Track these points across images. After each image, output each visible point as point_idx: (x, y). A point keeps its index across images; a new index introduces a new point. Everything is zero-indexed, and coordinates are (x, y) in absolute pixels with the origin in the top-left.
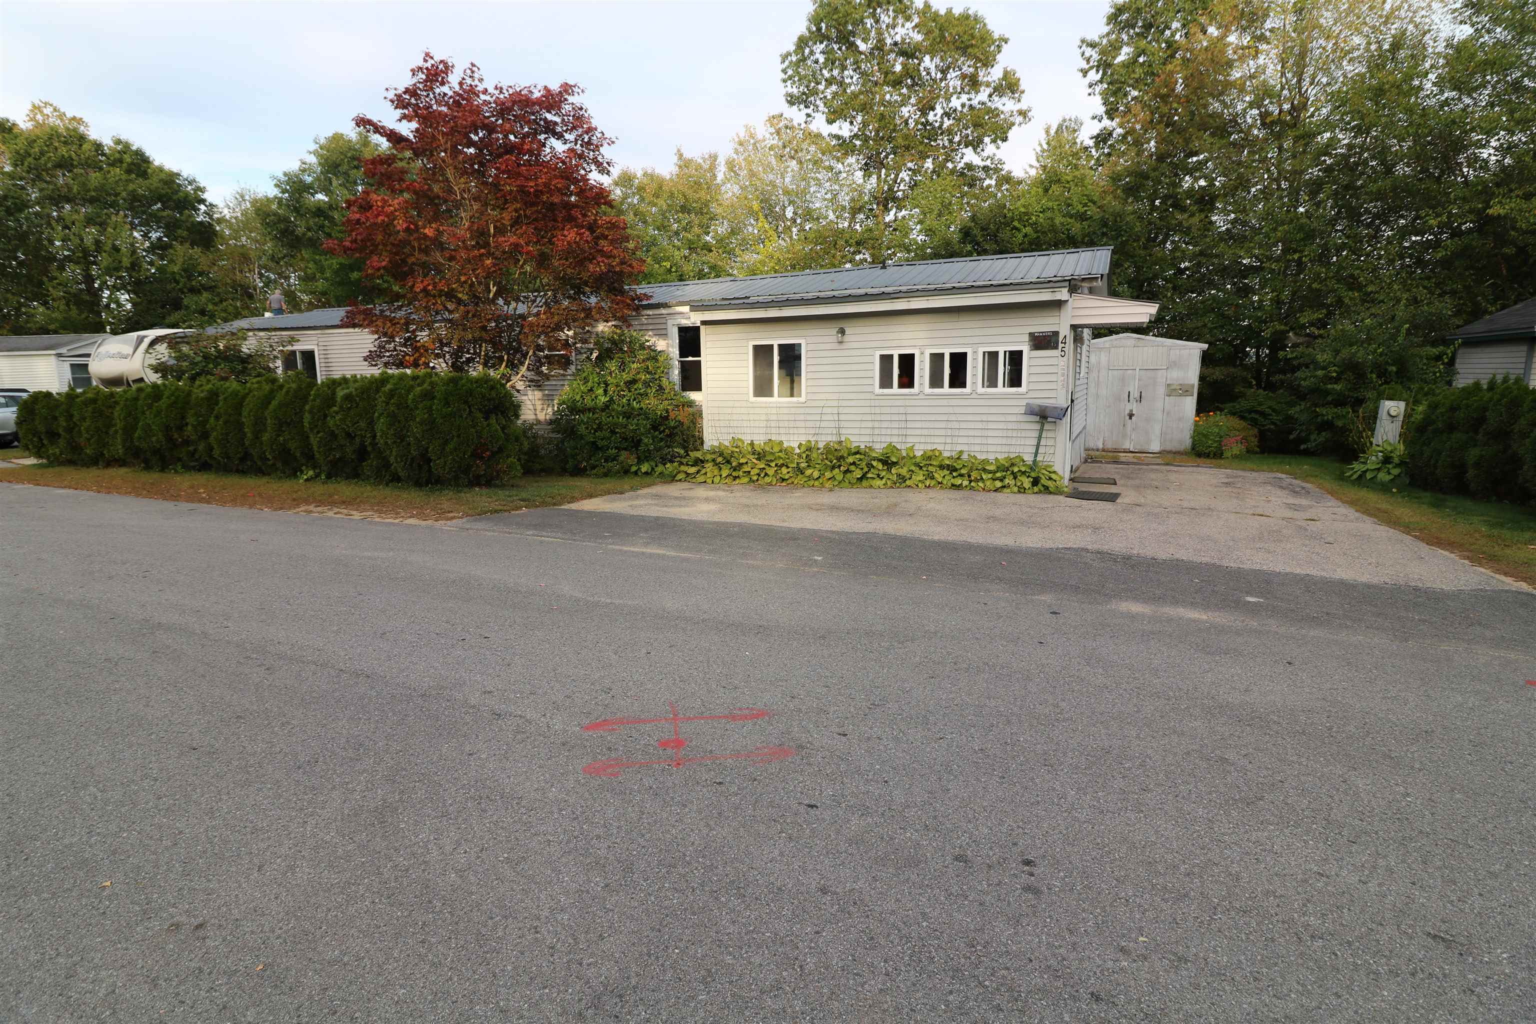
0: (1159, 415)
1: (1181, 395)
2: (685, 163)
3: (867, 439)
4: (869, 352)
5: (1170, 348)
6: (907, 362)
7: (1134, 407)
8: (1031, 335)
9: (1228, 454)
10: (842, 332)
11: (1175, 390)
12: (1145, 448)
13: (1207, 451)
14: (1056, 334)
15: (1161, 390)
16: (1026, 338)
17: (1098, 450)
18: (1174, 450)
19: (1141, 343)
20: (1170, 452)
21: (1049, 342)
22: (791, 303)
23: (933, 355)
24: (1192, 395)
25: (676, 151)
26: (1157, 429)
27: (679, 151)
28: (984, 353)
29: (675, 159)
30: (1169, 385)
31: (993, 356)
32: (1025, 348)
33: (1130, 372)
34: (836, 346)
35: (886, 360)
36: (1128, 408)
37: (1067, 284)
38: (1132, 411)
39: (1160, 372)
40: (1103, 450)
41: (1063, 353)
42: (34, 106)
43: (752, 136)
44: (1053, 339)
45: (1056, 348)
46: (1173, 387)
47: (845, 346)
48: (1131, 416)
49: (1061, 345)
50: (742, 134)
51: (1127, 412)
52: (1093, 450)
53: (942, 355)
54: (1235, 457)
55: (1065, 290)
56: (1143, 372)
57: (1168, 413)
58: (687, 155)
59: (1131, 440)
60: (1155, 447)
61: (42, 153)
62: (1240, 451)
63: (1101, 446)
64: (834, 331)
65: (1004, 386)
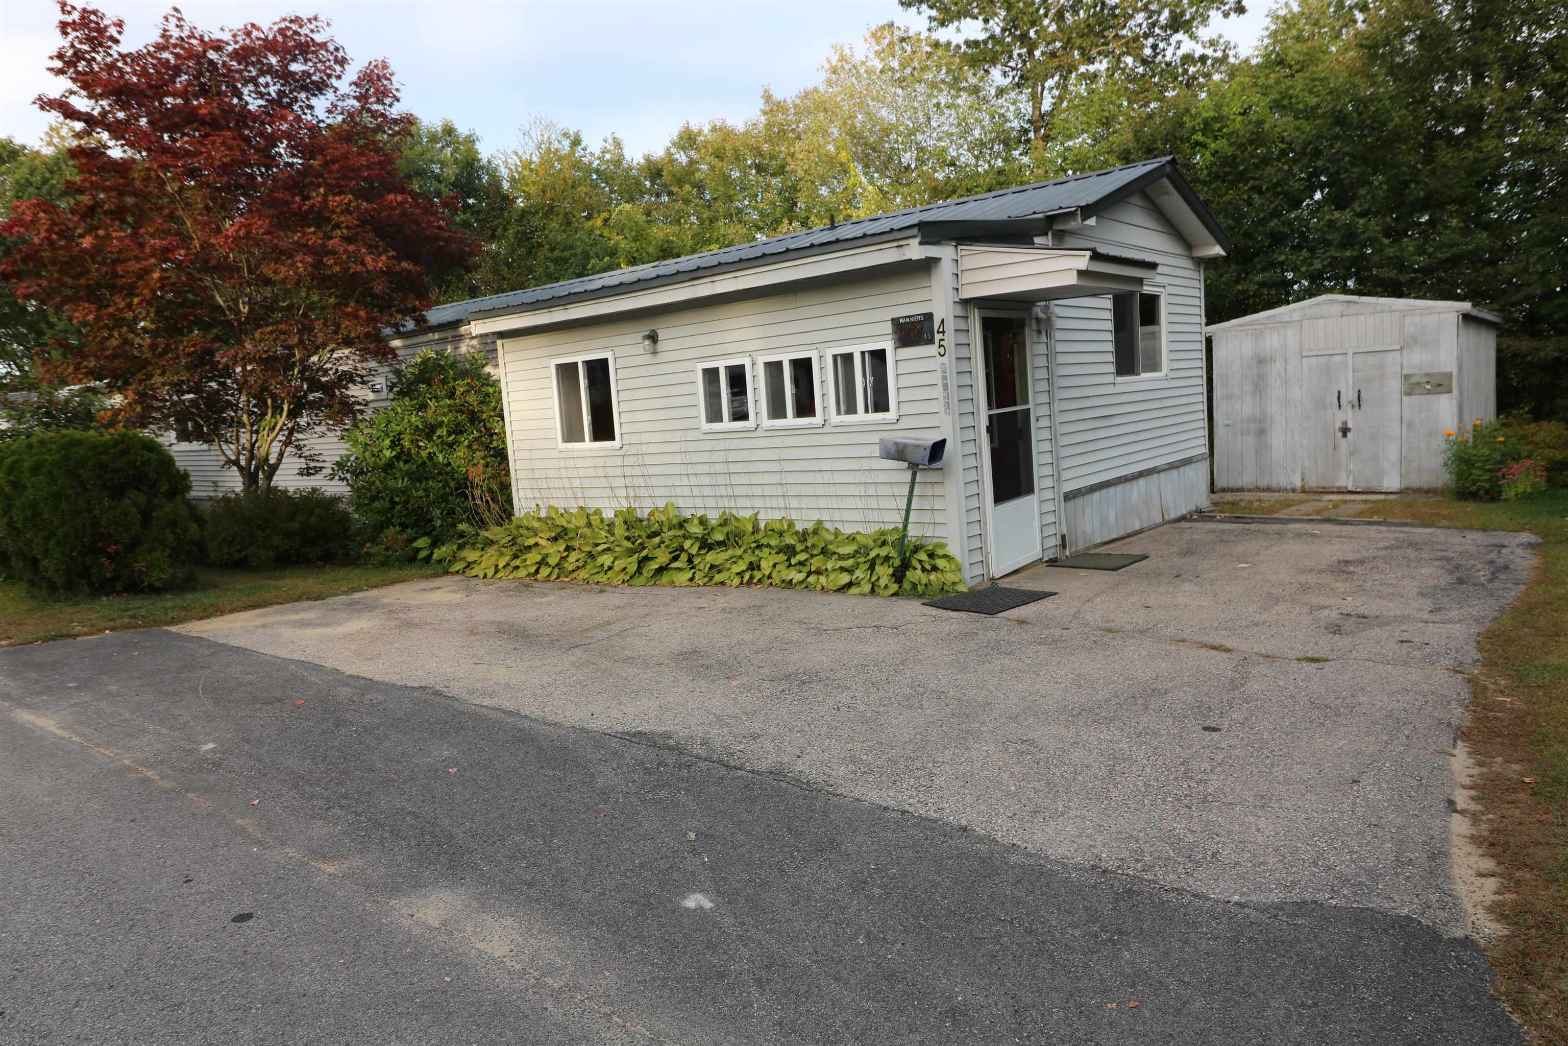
0: (1395, 429)
1: (1429, 392)
2: (773, 107)
3: (699, 503)
4: (688, 366)
5: (1404, 314)
6: (737, 377)
7: (1348, 415)
8: (895, 321)
9: (1510, 493)
10: (653, 338)
11: (1419, 384)
12: (1374, 485)
13: (1474, 489)
14: (929, 317)
15: (1395, 385)
16: (888, 328)
17: (1294, 491)
18: (1426, 487)
19: (1353, 309)
20: (1418, 491)
21: (920, 332)
22: (576, 298)
23: (768, 365)
24: (1450, 392)
25: (762, 93)
26: (1392, 452)
27: (766, 91)
28: (835, 357)
29: (760, 104)
30: (1406, 377)
31: (848, 358)
32: (888, 345)
33: (1337, 359)
34: (648, 358)
35: (711, 375)
36: (1339, 418)
37: (915, 231)
38: (1345, 423)
39: (1390, 356)
40: (1303, 491)
41: (942, 350)
42: (52, 129)
43: (842, 58)
44: (926, 326)
45: (931, 341)
46: (1414, 380)
47: (661, 358)
48: (1345, 431)
49: (938, 337)
50: (834, 59)
51: (1339, 425)
52: (1286, 490)
53: (779, 364)
54: (1524, 497)
55: (915, 242)
56: (1360, 358)
57: (1410, 425)
58: (778, 96)
59: (1349, 473)
60: (1392, 482)
61: (45, 181)
62: (1533, 486)
63: (1298, 484)
64: (638, 337)
65: (867, 411)
